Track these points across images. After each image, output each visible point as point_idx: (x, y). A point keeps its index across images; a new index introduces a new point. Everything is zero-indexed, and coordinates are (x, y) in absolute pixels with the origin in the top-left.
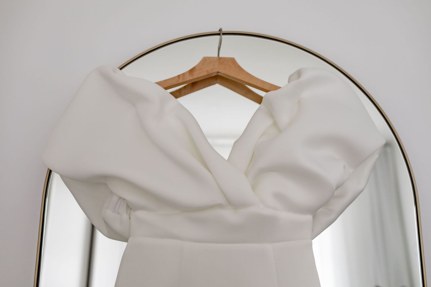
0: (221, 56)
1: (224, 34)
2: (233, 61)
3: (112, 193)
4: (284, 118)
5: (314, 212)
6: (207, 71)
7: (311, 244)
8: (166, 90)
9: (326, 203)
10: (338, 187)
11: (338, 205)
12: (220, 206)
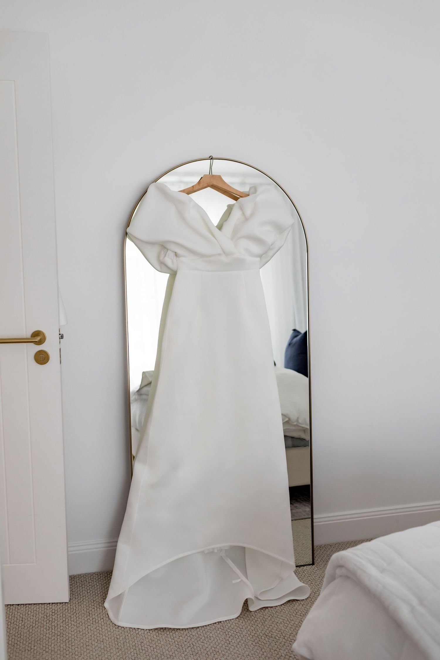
0: (213, 174)
1: (214, 159)
2: (219, 177)
3: (168, 250)
4: (248, 212)
5: (260, 256)
6: (207, 184)
7: (259, 271)
8: (188, 194)
9: (266, 253)
10: (272, 245)
11: (271, 253)
12: (220, 254)
